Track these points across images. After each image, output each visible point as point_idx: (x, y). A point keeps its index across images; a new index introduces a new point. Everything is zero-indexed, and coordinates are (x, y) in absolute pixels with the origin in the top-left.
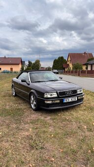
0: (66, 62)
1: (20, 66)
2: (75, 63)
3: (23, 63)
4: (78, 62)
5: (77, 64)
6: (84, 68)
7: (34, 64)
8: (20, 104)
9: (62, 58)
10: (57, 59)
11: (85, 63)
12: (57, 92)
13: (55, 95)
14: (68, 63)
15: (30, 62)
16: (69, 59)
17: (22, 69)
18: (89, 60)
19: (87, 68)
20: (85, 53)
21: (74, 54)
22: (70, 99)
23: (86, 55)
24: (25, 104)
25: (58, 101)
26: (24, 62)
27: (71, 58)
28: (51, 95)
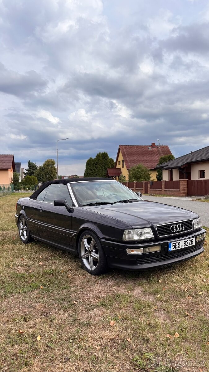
0: (113, 165)
1: (10, 174)
2: (135, 167)
3: (15, 166)
4: (141, 164)
5: (139, 168)
6: (154, 177)
7: (42, 169)
8: (46, 259)
9: (105, 155)
10: (94, 157)
11: (155, 166)
12: (152, 228)
13: (148, 234)
14: (118, 166)
15: (31, 166)
16: (121, 158)
17: (15, 179)
18: (163, 160)
19: (160, 178)
20: (153, 145)
21: (132, 147)
22: (182, 242)
23: (154, 149)
24: (62, 261)
25: (157, 249)
26: (19, 164)
27: (124, 156)
28: (141, 234)
